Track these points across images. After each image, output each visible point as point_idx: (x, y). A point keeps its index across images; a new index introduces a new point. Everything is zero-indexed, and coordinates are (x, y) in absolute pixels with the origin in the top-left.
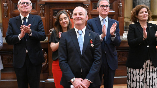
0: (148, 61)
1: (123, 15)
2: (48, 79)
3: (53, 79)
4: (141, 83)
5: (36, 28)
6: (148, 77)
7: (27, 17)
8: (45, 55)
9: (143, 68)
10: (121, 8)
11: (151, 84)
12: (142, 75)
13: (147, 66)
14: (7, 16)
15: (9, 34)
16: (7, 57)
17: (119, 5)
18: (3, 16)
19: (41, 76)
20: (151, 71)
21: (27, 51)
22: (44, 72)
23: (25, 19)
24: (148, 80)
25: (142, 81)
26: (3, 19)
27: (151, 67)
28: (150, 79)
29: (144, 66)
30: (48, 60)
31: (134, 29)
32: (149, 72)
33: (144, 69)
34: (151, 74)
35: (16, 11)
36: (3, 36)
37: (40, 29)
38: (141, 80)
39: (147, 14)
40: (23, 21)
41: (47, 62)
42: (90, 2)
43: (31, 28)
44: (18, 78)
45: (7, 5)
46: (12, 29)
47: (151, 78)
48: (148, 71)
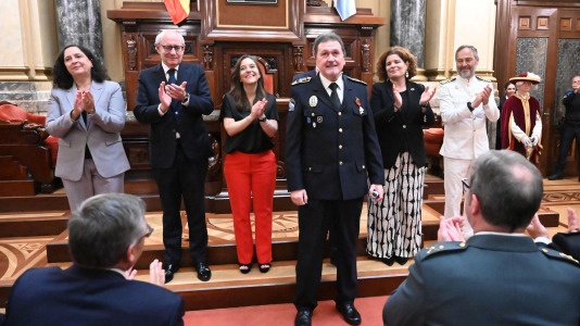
0: (406, 155)
1: (371, 69)
2: (222, 194)
3: (226, 194)
4: (391, 196)
5: (195, 89)
6: (405, 185)
7: (177, 68)
8: (216, 144)
9: (395, 168)
10: (367, 54)
11: (410, 198)
12: (393, 181)
13: (403, 164)
14: (136, 68)
15: (140, 100)
16: (138, 150)
17: (362, 48)
18: (127, 67)
19: (208, 186)
20: (411, 173)
21: (178, 135)
22: (212, 179)
23: (171, 72)
24: (405, 191)
25: (394, 193)
26: (126, 74)
27: (411, 167)
28: (409, 188)
29: (398, 163)
30: (220, 156)
31: (380, 91)
32: (408, 176)
33: (398, 171)
34: (411, 179)
35: (153, 58)
36: (128, 110)
37: (203, 90)
38: (392, 191)
39: (402, 64)
40: (168, 77)
41: (218, 160)
42: (305, 42)
43: (186, 90)
44: (161, 192)
45: (136, 45)
46: (147, 92)
47: (411, 187)
48: (405, 173)
